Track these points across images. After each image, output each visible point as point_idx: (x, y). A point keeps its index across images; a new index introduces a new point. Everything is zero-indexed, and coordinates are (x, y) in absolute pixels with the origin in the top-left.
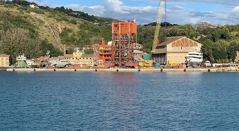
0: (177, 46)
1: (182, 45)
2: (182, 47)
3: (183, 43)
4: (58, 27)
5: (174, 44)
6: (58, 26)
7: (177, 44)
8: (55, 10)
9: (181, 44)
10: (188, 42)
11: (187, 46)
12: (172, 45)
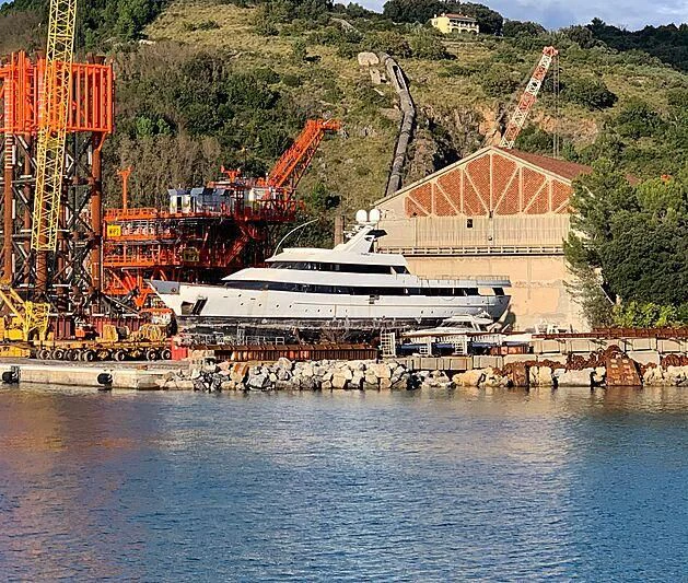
0: (443, 210)
1: (473, 206)
2: (476, 218)
3: (484, 186)
4: (482, 128)
5: (422, 195)
6: (479, 118)
7: (440, 198)
8: (576, 34)
9: (470, 196)
10: (515, 182)
11: (509, 208)
12: (410, 202)
